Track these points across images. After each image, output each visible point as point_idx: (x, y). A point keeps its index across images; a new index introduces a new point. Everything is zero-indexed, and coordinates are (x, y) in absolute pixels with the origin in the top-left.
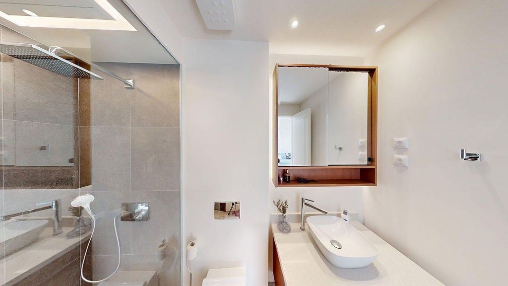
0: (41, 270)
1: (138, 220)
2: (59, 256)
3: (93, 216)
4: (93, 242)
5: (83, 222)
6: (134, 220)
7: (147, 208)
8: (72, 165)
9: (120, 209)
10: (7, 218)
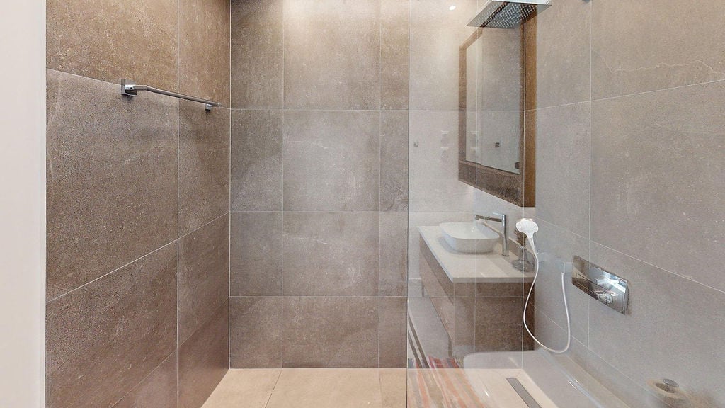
0: (494, 284)
1: (601, 300)
2: (508, 281)
3: (536, 254)
4: (536, 290)
5: (526, 255)
6: (595, 297)
7: (623, 290)
8: (517, 171)
9: (570, 263)
10: (478, 217)
